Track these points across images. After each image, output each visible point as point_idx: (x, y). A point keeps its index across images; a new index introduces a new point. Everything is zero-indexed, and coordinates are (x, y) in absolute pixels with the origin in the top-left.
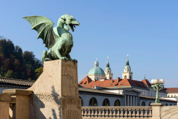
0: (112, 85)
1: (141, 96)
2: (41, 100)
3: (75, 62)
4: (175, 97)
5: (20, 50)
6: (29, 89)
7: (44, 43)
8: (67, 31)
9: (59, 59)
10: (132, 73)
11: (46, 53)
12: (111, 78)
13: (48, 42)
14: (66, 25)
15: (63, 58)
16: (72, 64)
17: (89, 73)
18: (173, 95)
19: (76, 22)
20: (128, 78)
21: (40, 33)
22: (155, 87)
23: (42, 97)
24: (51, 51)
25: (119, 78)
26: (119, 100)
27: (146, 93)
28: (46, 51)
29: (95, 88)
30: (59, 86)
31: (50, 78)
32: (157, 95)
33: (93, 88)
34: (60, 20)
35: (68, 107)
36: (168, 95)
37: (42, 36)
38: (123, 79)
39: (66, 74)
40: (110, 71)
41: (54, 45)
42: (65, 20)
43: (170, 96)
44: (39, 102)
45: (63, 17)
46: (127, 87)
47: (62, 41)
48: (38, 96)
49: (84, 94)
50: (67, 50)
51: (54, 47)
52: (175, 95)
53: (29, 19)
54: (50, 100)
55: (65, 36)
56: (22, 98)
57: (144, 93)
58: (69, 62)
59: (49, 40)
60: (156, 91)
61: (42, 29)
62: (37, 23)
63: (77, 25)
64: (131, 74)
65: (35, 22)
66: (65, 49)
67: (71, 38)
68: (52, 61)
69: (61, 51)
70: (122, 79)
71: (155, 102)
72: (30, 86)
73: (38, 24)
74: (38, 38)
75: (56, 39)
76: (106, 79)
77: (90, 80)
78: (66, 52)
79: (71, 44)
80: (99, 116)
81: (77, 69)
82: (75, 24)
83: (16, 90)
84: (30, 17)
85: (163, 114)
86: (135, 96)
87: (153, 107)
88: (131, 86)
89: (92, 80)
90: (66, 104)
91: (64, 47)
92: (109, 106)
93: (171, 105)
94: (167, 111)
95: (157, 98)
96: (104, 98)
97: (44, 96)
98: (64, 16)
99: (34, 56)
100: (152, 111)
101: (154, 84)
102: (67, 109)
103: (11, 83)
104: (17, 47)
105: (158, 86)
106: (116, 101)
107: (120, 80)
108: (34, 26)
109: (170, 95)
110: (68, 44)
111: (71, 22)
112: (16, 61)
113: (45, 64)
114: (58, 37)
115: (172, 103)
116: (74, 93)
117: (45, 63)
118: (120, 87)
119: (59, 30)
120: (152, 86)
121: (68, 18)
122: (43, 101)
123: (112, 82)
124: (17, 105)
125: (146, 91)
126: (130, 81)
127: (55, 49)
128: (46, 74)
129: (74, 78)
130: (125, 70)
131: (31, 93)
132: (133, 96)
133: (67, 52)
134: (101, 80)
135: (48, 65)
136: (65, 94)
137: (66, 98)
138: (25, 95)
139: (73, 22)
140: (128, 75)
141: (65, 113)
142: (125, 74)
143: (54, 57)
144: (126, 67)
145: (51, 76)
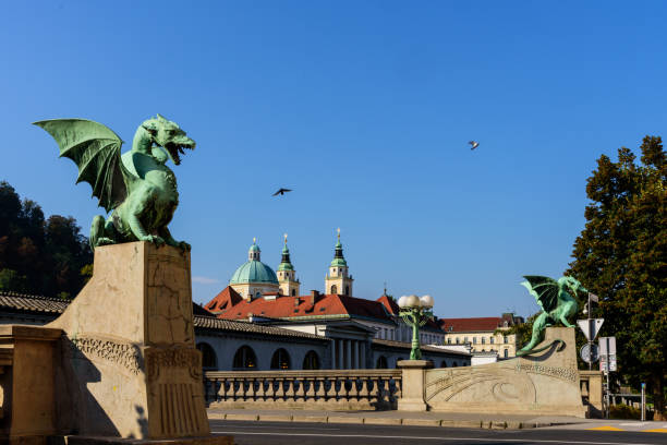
0: (297, 311)
1: (375, 341)
2: (87, 355)
3: (184, 248)
4: (465, 344)
5: (38, 213)
6: (54, 325)
7: (94, 195)
8: (160, 165)
9: (136, 239)
10: (351, 279)
11: (102, 222)
12: (294, 292)
13: (106, 193)
14: (159, 145)
15: (150, 237)
16: (175, 254)
17: (235, 278)
18: (462, 337)
19: (185, 138)
20: (340, 291)
21: (84, 167)
22: (410, 318)
23: (91, 346)
24: (116, 219)
25: (316, 293)
26: (315, 353)
27: (389, 332)
28: (101, 217)
29: (251, 319)
30: (138, 317)
31: (113, 294)
32: (414, 339)
33: (246, 320)
34: (141, 133)
35: (165, 375)
36: (447, 337)
37: (89, 176)
38: (326, 293)
39: (158, 282)
40: (290, 274)
41: (123, 200)
42: (154, 132)
43: (454, 341)
44: (82, 362)
45: (148, 123)
46: (338, 316)
47: (146, 189)
48: (80, 344)
49: (220, 336)
50: (160, 216)
51: (124, 205)
52: (466, 339)
53: (52, 128)
54: (112, 354)
55: (154, 178)
56: (32, 351)
57: (383, 334)
58: (166, 250)
59: (110, 186)
60: (412, 328)
61: (89, 156)
62: (74, 137)
63: (188, 146)
64: (348, 280)
65: (70, 137)
66: (155, 214)
67: (172, 183)
68: (119, 247)
69: (144, 219)
70: (323, 296)
71: (408, 359)
72: (57, 315)
73: (77, 143)
74: (79, 181)
75: (130, 185)
76: (280, 295)
77: (236, 298)
78: (157, 221)
79: (172, 198)
80: (259, 397)
81: (188, 269)
82: (183, 146)
83: (13, 328)
84: (54, 123)
85: (431, 390)
86: (360, 342)
87: (405, 373)
88: (347, 315)
89: (241, 299)
90: (158, 364)
91: (152, 208)
92: (289, 369)
93: (455, 365)
94: (442, 380)
95: (414, 345)
96: (274, 347)
97: (97, 344)
98: (153, 121)
99: (78, 230)
100: (401, 381)
101: (406, 310)
102: (161, 380)
103: (9, 305)
104: (29, 204)
105: (417, 314)
106: (307, 356)
107: (319, 297)
108: (67, 149)
109: (453, 337)
110: (163, 198)
111: (170, 138)
112: (26, 243)
113: (99, 253)
114: (134, 179)
115: (457, 361)
116: (181, 336)
117: (98, 250)
118: (318, 316)
119: (138, 160)
120: (401, 314)
121: (163, 128)
122: (93, 357)
123: (297, 303)
124: (17, 371)
125: (389, 328)
126: (347, 300)
127: (128, 211)
128: (101, 284)
129: (182, 294)
130: (332, 269)
131: (58, 335)
132: (353, 342)
133: (160, 221)
134: (267, 298)
135: (107, 258)
136: (157, 339)
137: (158, 349)
138: (42, 342)
139: (177, 140)
140: (339, 284)
141: (156, 392)
142: (332, 283)
143: (125, 234)
144: (336, 261)
145: (115, 289)
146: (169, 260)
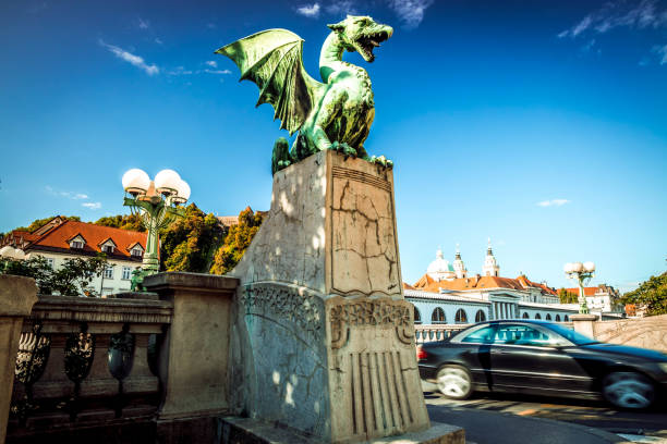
0: (467, 287)
3: (383, 165)
12: (464, 276)
15: (335, 144)
16: (372, 170)
20: (493, 274)
25: (478, 275)
26: (483, 312)
29: (441, 292)
30: (318, 253)
31: (290, 224)
35: (359, 338)
38: (484, 276)
39: (348, 206)
42: (342, 30)
46: (494, 288)
50: (350, 125)
58: (358, 164)
59: (292, 102)
61: (269, 72)
62: (255, 56)
64: (497, 268)
65: (251, 58)
66: (344, 121)
69: (331, 129)
73: (257, 61)
75: (314, 94)
76: (456, 278)
79: (365, 99)
81: (391, 192)
88: (499, 288)
90: (348, 324)
91: (340, 113)
94: (611, 331)
102: (352, 347)
106: (478, 314)
110: (354, 99)
113: (278, 179)
114: (320, 87)
116: (383, 282)
118: (481, 289)
121: (352, 22)
123: (466, 281)
128: (279, 215)
129: (383, 224)
130: (486, 262)
132: (506, 304)
133: (352, 132)
136: (347, 286)
137: (348, 300)
139: (369, 30)
140: (492, 270)
142: (487, 269)
144: (488, 257)
145: (293, 220)
146: (363, 177)
